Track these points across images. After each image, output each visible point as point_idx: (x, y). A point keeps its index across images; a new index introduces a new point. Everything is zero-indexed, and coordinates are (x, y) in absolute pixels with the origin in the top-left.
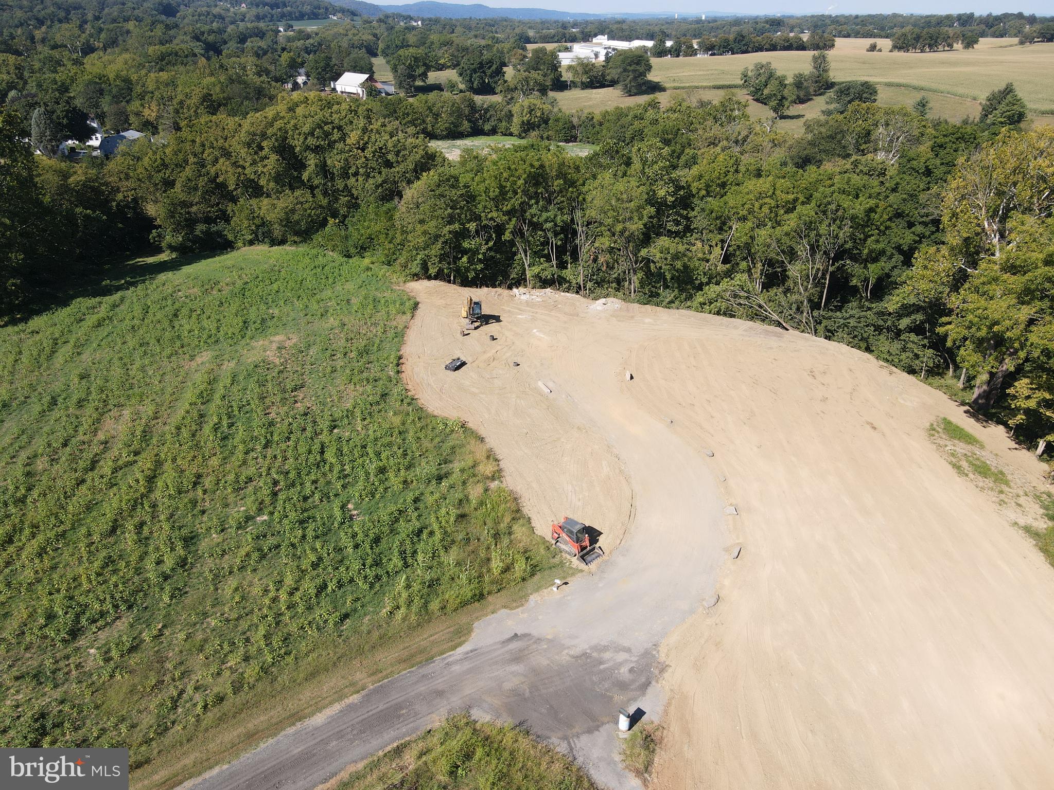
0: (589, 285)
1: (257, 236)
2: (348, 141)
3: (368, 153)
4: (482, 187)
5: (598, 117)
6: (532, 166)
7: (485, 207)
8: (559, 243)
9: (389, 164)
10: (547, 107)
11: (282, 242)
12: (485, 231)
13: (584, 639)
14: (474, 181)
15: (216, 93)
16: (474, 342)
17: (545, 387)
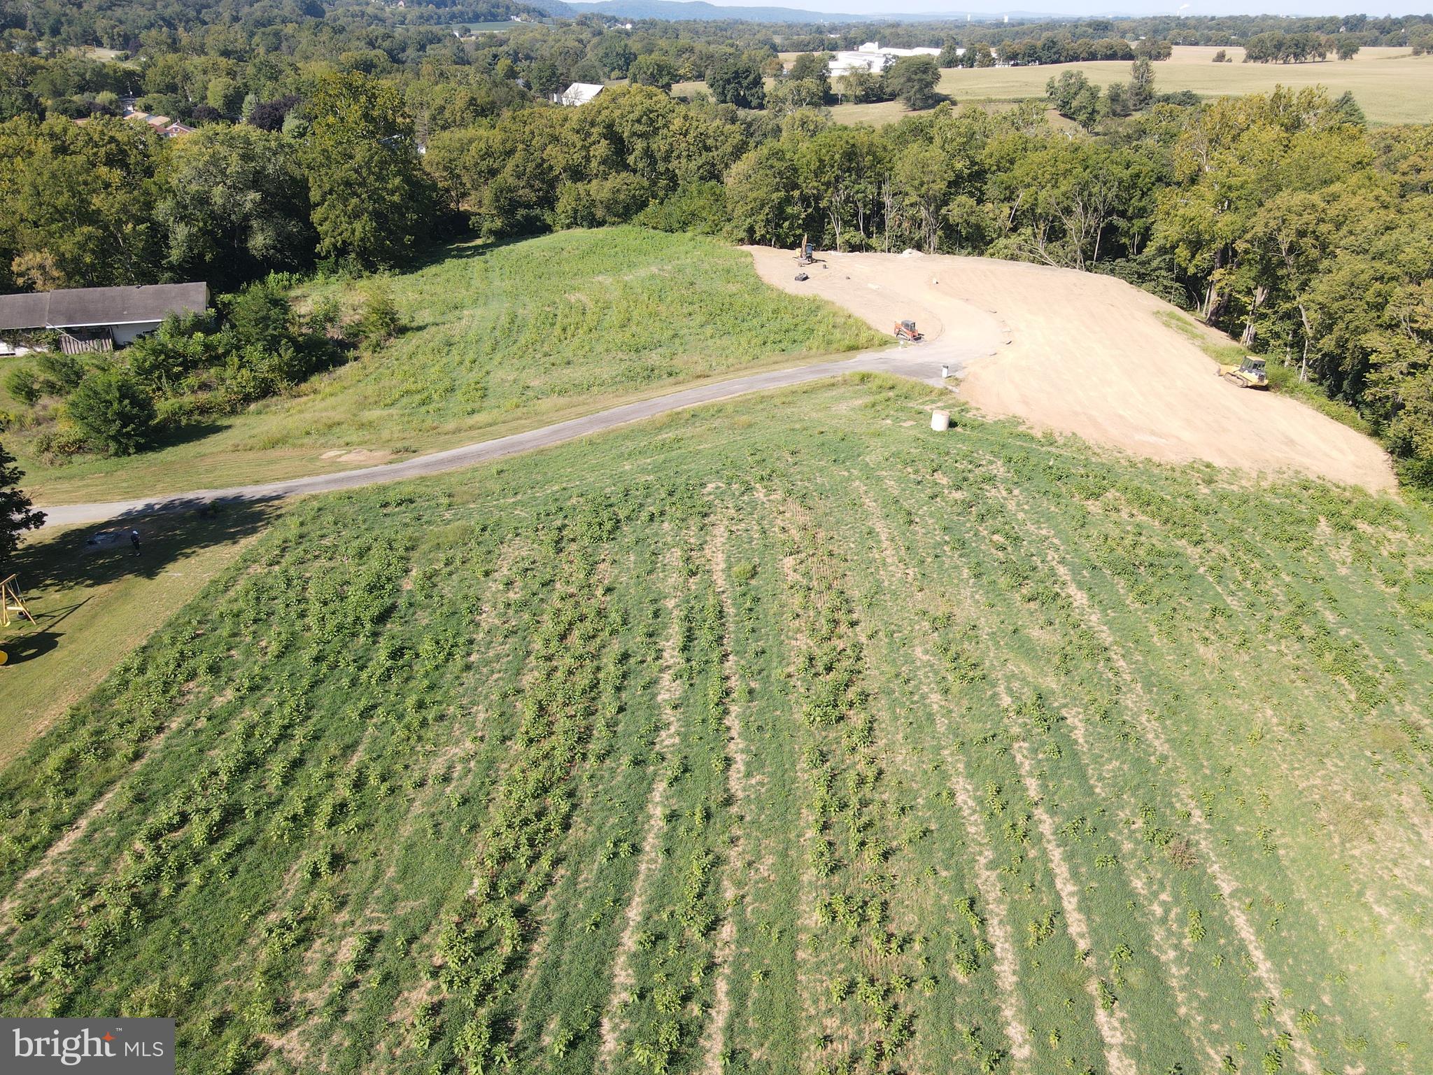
1: (575, 219)
2: (671, 128)
3: (690, 138)
4: (804, 160)
6: (847, 143)
7: (806, 178)
9: (708, 149)
11: (601, 224)
12: (805, 200)
13: (920, 361)
14: (796, 157)
15: (482, 98)
16: (810, 270)
17: (874, 287)
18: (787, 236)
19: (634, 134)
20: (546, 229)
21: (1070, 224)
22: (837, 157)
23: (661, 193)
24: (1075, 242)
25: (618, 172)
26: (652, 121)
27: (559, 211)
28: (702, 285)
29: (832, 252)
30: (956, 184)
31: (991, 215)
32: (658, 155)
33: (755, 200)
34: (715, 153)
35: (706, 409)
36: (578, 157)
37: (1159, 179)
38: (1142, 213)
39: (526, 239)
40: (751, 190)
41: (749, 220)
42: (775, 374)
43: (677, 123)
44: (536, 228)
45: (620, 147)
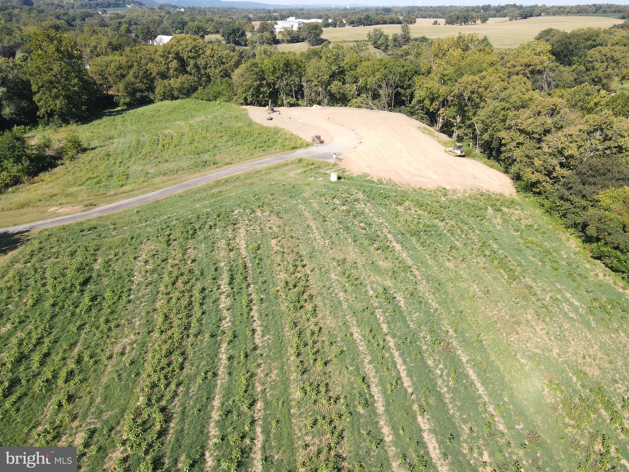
1: (165, 96)
2: (206, 54)
3: (215, 59)
4: (267, 67)
6: (285, 60)
7: (268, 75)
11: (177, 98)
12: (268, 85)
13: (324, 152)
14: (263, 66)
15: (115, 42)
16: (273, 115)
17: (302, 121)
18: (262, 101)
19: (189, 57)
20: (151, 102)
21: (381, 92)
22: (281, 65)
23: (204, 84)
24: (384, 100)
25: (183, 75)
26: (197, 51)
27: (156, 93)
28: (225, 124)
29: (282, 107)
30: (333, 76)
31: (349, 89)
32: (201, 67)
33: (246, 85)
34: (227, 65)
35: (232, 178)
36: (163, 68)
37: (416, 72)
38: (409, 86)
39: (142, 106)
40: (244, 81)
41: (244, 95)
42: (261, 161)
43: (208, 52)
44: (146, 101)
45: (183, 64)
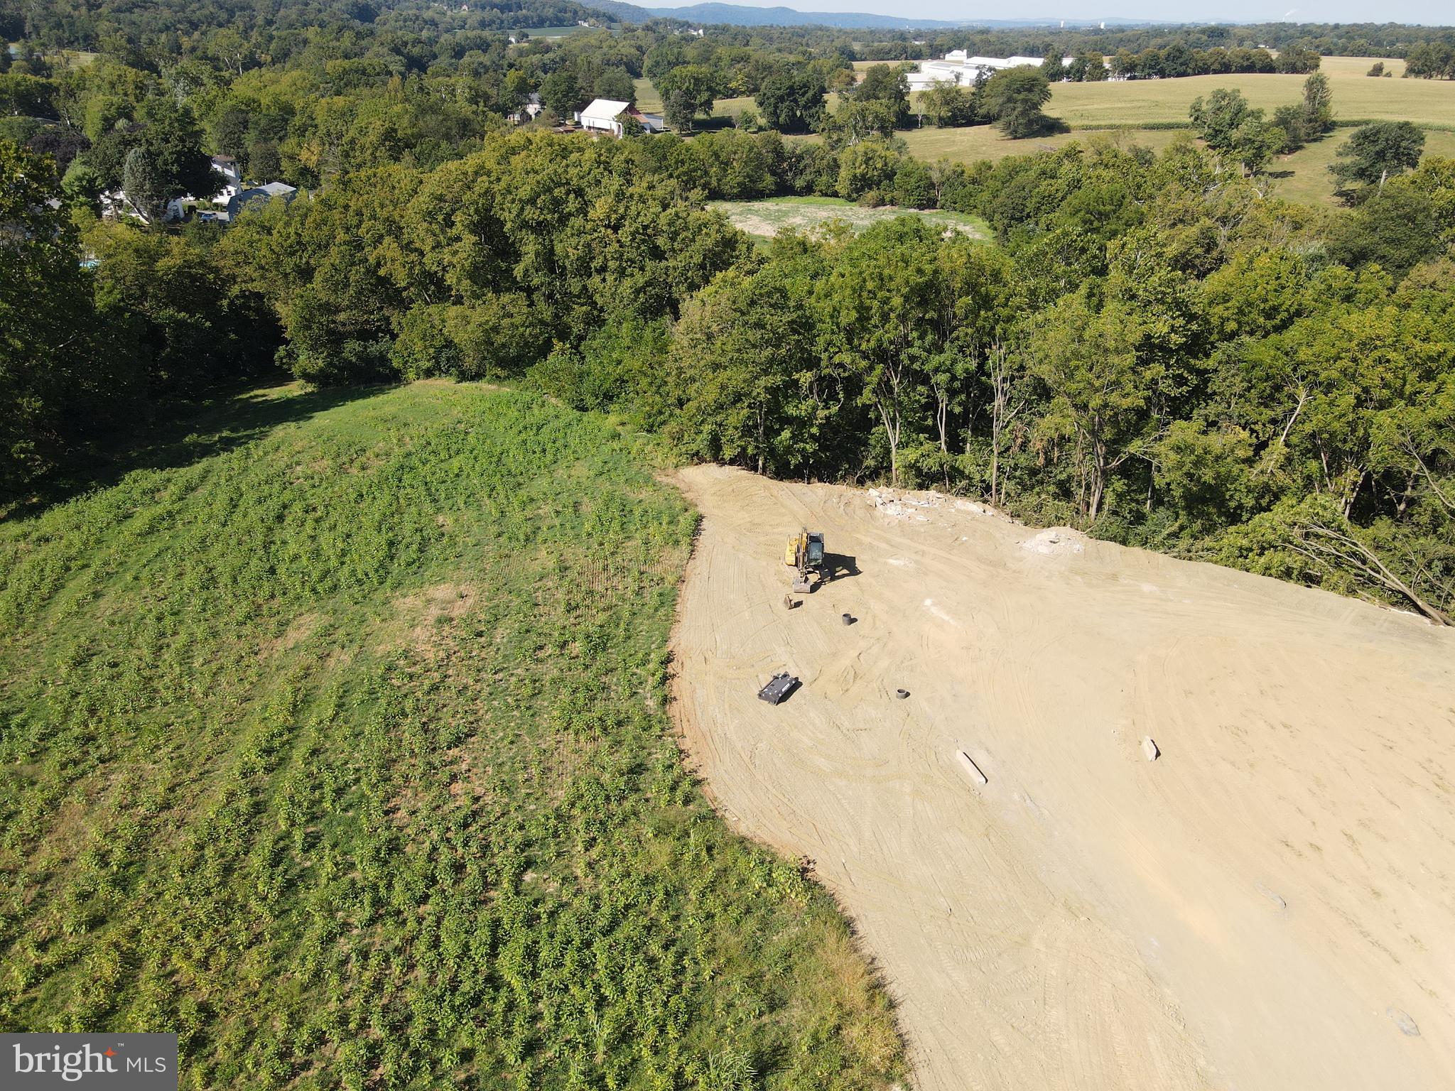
0: (1007, 486)
1: (438, 363)
2: (592, 214)
3: (624, 234)
4: (826, 306)
5: (970, 172)
6: (920, 271)
7: (830, 343)
8: (957, 410)
9: (657, 254)
10: (890, 154)
11: (478, 376)
14: (811, 301)
18: (789, 450)
19: (525, 225)
20: (393, 378)
22: (897, 301)
23: (577, 329)
25: (495, 293)
26: (557, 203)
32: (566, 264)
34: (671, 263)
43: (599, 209)
45: (498, 249)
